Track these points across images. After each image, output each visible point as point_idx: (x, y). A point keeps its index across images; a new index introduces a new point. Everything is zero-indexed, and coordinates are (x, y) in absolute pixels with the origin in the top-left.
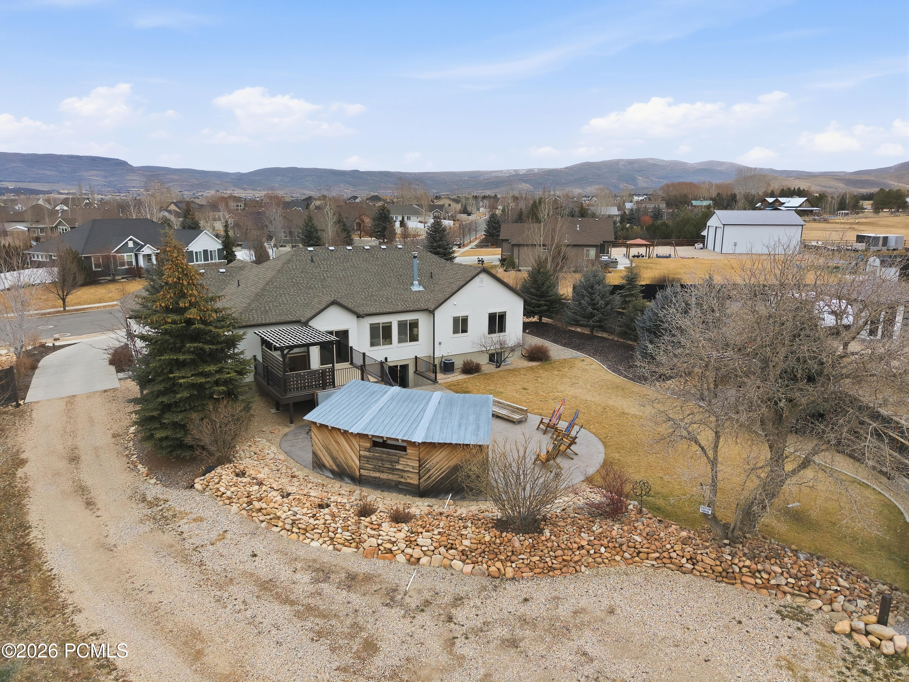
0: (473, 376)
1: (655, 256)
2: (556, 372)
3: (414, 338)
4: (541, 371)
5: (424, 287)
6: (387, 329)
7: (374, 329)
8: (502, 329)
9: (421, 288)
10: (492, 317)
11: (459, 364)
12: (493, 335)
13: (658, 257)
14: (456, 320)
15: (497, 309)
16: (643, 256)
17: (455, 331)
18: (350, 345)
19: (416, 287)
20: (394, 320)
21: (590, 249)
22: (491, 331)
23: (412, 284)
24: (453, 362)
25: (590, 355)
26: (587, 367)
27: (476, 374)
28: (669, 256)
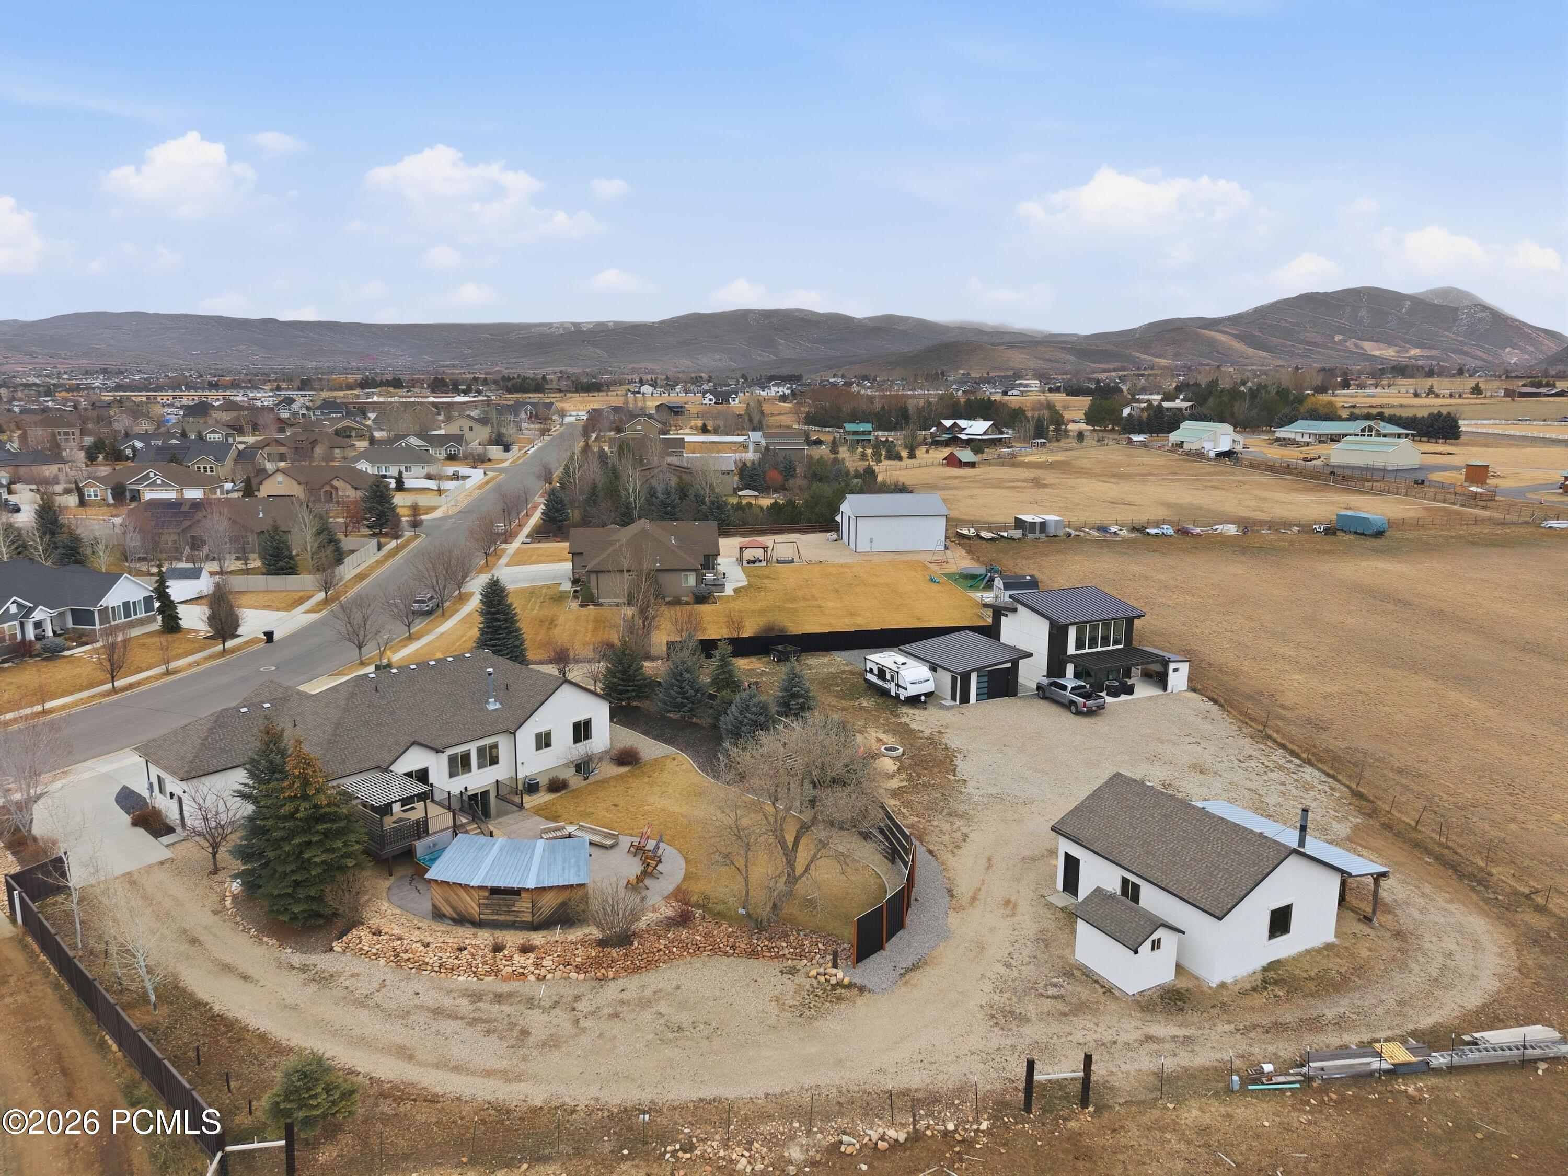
0: (559, 794)
1: (774, 559)
2: (646, 780)
3: (494, 761)
4: (631, 780)
5: (501, 704)
6: (466, 757)
7: (452, 760)
8: (588, 736)
9: (498, 706)
10: (576, 726)
11: (543, 781)
12: (577, 745)
13: (778, 562)
14: (538, 736)
15: (581, 717)
16: (760, 561)
17: (538, 748)
18: (430, 782)
19: (493, 705)
20: (473, 748)
21: (688, 573)
22: (577, 740)
23: (487, 702)
24: (538, 783)
25: (681, 750)
26: (677, 769)
27: (563, 792)
28: (792, 561)
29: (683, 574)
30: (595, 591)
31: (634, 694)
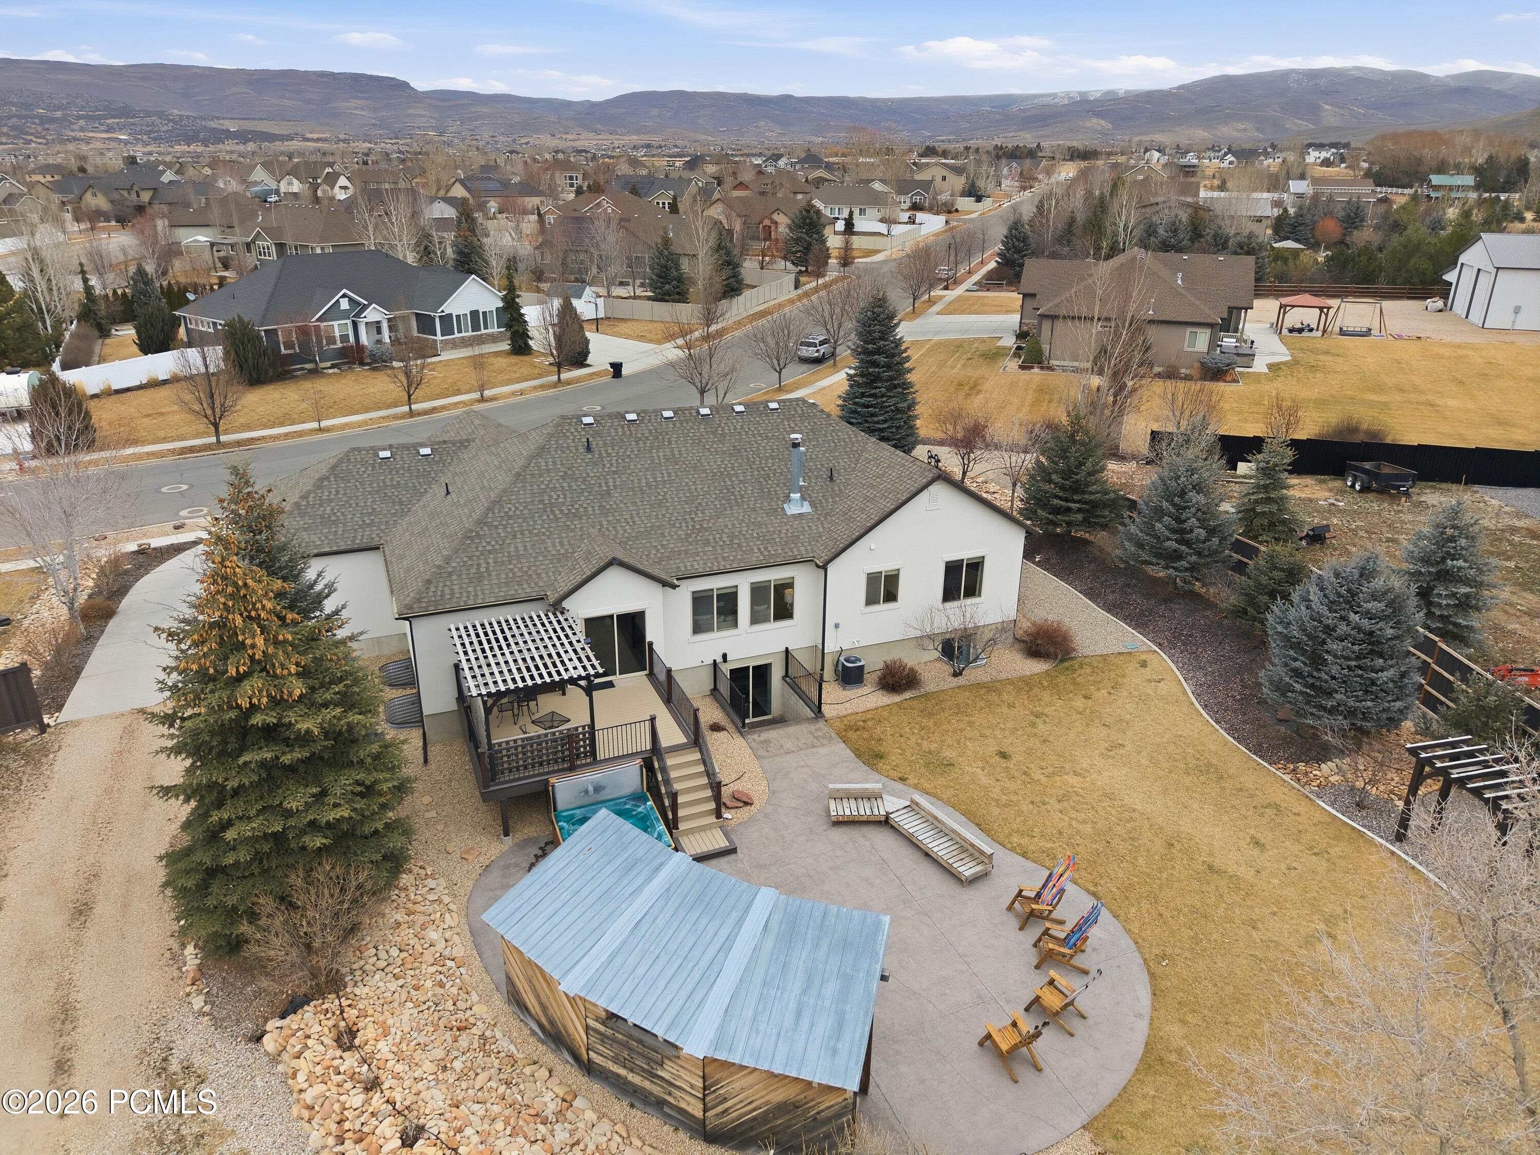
0: (897, 698)
1: (1337, 329)
2: (1079, 703)
3: (784, 612)
4: (1046, 696)
5: (812, 505)
6: (728, 602)
7: (700, 601)
8: (973, 590)
9: (806, 508)
10: (952, 569)
11: (873, 664)
12: (948, 605)
13: (1342, 332)
14: (873, 579)
15: (965, 553)
16: (1311, 330)
17: (871, 600)
18: (648, 639)
19: (796, 507)
20: (743, 584)
21: (1198, 330)
22: (950, 594)
23: (787, 499)
24: (862, 668)
25: (1160, 645)
26: (1149, 689)
27: (908, 695)
28: (1368, 333)
29: (1189, 330)
30: (1046, 347)
31: (1079, 517)
